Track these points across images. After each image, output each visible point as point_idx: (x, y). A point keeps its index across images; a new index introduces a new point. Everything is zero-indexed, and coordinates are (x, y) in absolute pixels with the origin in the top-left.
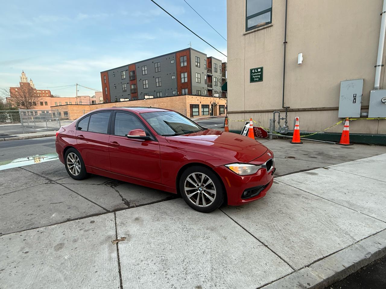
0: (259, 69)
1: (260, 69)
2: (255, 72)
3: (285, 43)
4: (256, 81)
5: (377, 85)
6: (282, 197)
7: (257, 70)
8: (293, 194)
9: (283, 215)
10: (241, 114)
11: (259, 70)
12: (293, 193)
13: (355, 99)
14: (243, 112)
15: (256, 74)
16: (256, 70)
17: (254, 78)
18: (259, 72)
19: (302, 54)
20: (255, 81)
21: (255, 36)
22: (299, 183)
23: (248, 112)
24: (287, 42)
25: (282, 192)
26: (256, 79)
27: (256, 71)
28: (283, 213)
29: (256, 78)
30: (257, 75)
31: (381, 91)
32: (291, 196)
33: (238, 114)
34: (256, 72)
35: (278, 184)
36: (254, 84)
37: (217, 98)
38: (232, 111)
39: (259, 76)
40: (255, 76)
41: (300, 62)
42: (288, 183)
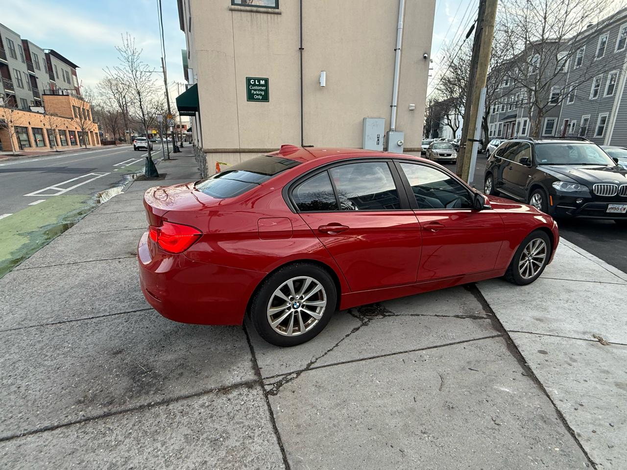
0: (262, 80)
1: (264, 81)
2: (255, 85)
3: (301, 49)
4: (258, 100)
5: (393, 127)
7: (259, 81)
10: (233, 154)
11: (262, 82)
13: (378, 140)
14: (238, 150)
15: (256, 88)
16: (256, 81)
17: (254, 94)
18: (262, 86)
19: (325, 73)
20: (256, 99)
21: (252, 20)
23: (247, 151)
24: (303, 49)
26: (257, 97)
27: (257, 83)
29: (258, 95)
30: (258, 90)
31: (396, 133)
33: (227, 154)
34: (257, 85)
36: (253, 104)
37: (41, 115)
38: (216, 149)
39: (263, 93)
40: (255, 90)
41: (323, 84)
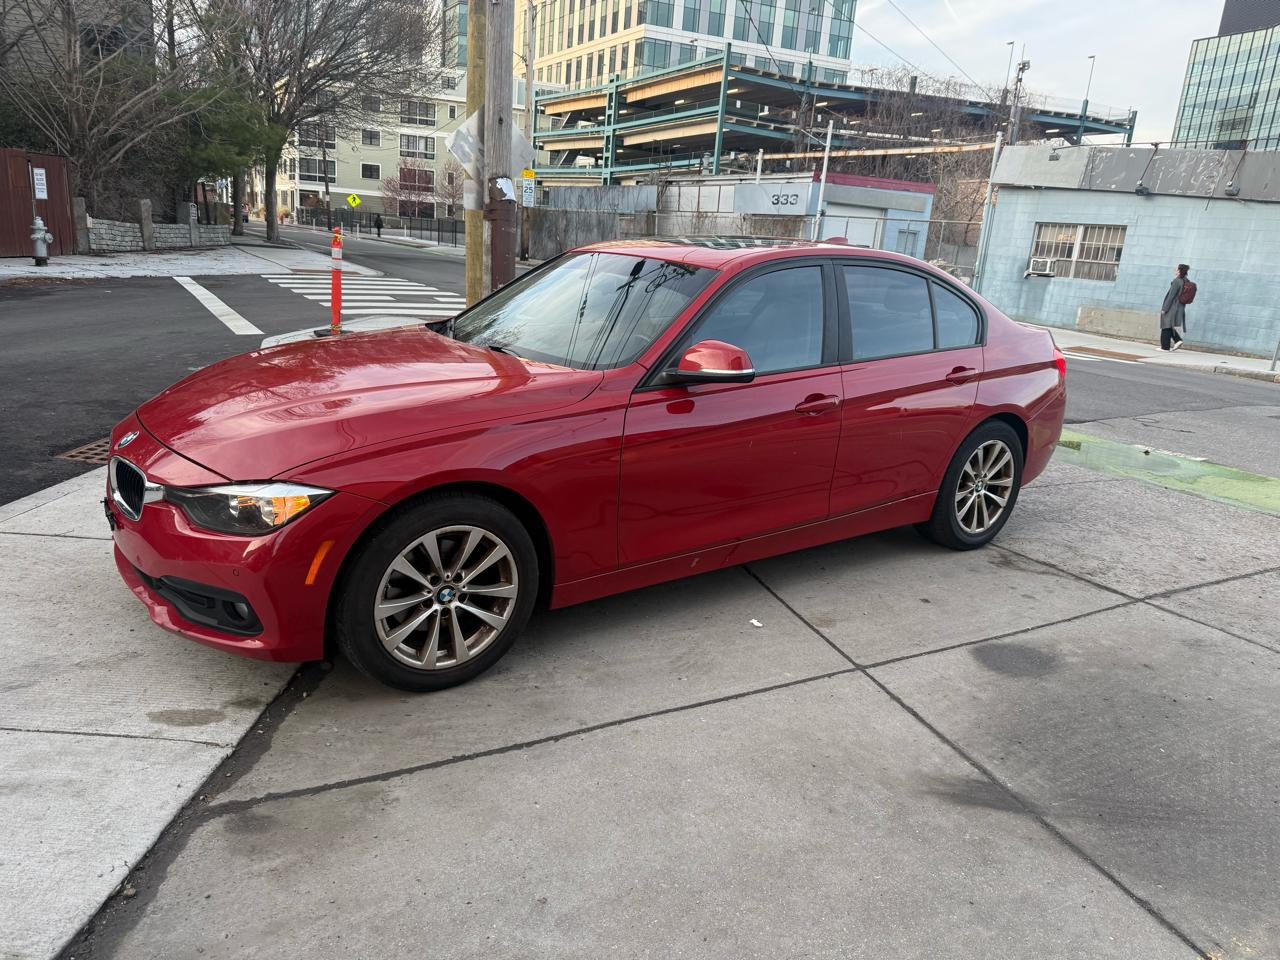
6: (82, 652)
8: (35, 682)
9: (43, 596)
12: (36, 688)
22: (18, 776)
25: (94, 673)
28: (49, 599)
32: (40, 669)
35: (156, 717)
42: (98, 750)
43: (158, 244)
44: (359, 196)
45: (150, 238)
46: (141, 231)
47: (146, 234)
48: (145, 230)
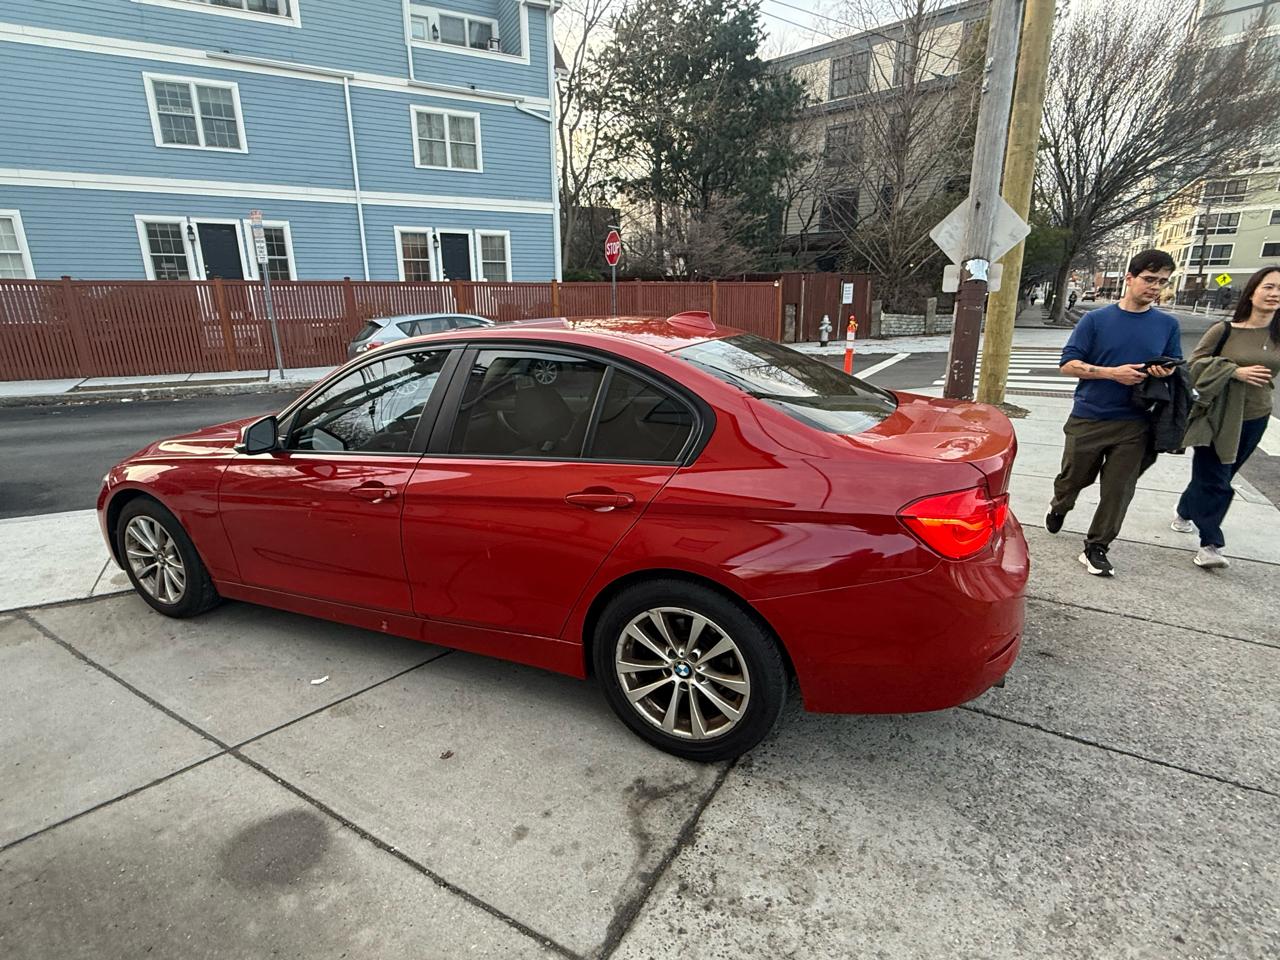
43: (938, 330)
44: (1230, 275)
45: (931, 325)
46: (925, 320)
47: (929, 322)
48: (928, 319)
